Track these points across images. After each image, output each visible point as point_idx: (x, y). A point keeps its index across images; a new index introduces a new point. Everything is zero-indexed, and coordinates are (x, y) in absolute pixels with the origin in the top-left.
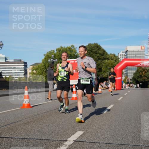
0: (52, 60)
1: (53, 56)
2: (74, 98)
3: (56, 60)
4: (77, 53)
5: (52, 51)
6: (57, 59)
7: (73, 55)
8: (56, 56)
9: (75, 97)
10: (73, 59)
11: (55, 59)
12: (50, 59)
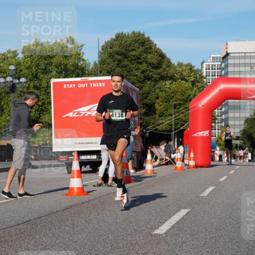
0: (9, 79)
1: (12, 67)
2: (76, 190)
3: (23, 80)
4: (83, 60)
5: (9, 52)
6: (26, 78)
7: (73, 66)
8: (22, 68)
9: (78, 188)
10: (72, 77)
11: (19, 79)
12: (5, 78)
